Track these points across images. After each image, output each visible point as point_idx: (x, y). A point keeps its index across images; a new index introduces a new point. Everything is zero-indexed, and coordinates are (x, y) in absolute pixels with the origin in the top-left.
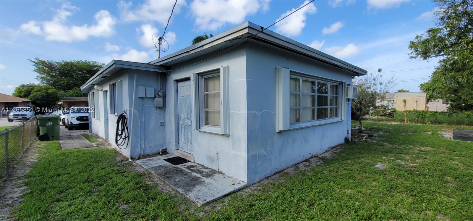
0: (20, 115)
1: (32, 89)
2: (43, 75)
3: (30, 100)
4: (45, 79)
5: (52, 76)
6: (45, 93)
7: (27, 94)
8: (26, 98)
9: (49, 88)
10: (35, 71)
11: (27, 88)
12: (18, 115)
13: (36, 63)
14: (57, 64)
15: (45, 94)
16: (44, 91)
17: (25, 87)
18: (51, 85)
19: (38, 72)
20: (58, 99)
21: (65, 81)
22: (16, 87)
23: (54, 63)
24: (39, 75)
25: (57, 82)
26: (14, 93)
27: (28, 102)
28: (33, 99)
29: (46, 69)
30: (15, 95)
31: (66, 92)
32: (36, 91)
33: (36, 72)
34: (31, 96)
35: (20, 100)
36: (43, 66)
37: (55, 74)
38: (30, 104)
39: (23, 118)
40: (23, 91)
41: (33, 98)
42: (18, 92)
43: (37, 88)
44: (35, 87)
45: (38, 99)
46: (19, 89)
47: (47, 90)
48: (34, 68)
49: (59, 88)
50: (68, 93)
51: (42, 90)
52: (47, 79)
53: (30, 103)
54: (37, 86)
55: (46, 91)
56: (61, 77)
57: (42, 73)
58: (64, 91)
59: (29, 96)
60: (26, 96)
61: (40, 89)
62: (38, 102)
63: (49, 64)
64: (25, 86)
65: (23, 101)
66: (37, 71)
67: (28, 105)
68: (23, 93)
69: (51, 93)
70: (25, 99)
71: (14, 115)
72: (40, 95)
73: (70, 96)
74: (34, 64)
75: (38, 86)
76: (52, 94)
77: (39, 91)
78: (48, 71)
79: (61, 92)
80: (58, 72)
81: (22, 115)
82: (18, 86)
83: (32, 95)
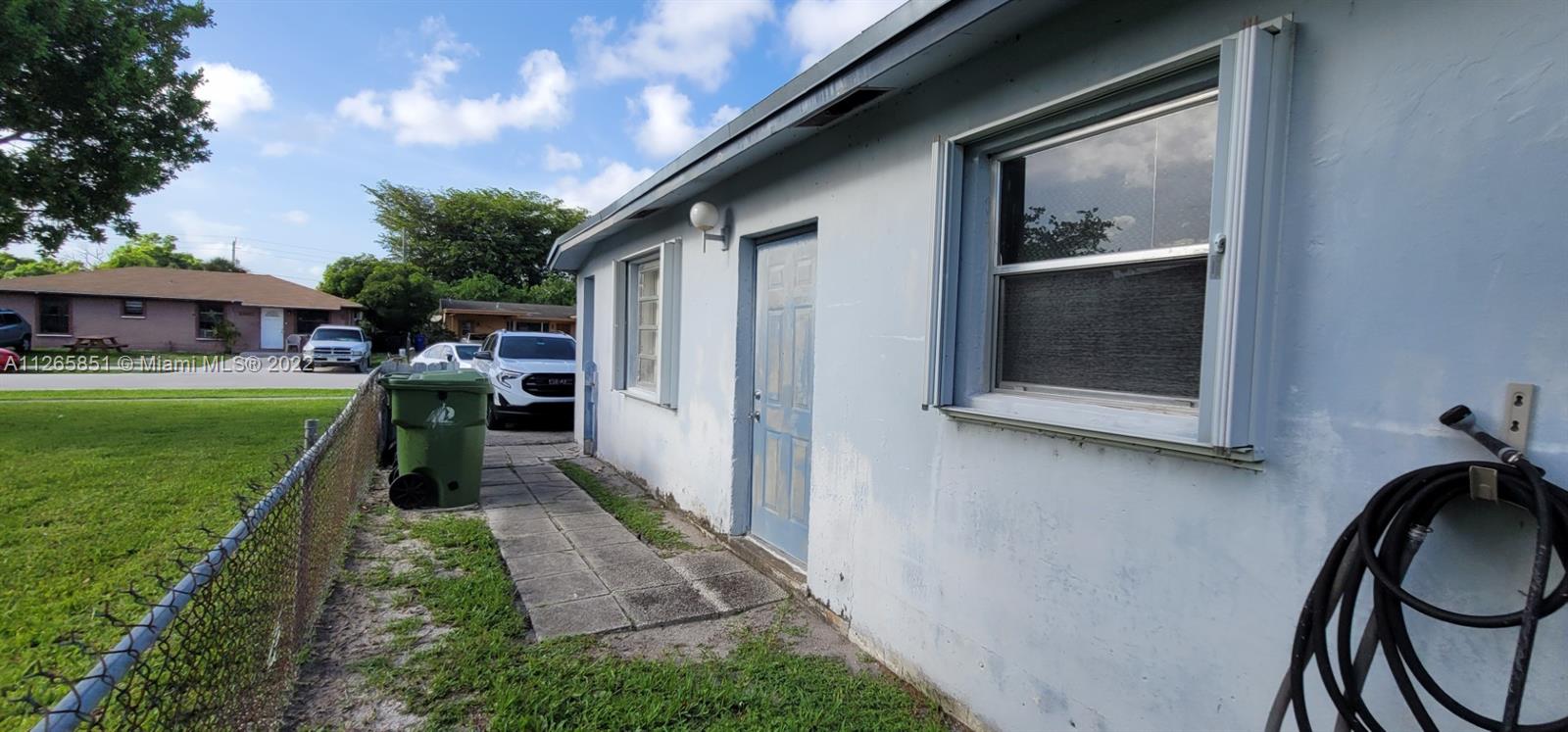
0: (333, 351)
1: (367, 274)
2: (397, 235)
3: (361, 306)
4: (400, 245)
5: (420, 237)
6: (400, 283)
7: (354, 285)
8: (352, 299)
9: (413, 271)
10: (377, 220)
11: (355, 269)
12: (327, 350)
13: (381, 197)
14: (432, 202)
15: (399, 287)
16: (398, 278)
17: (350, 266)
18: (415, 262)
19: (385, 224)
20: (432, 306)
21: (453, 250)
22: (328, 266)
23: (426, 196)
24: (386, 232)
25: (431, 255)
26: (322, 284)
27: (356, 310)
28: (368, 303)
29: (405, 215)
30: (323, 289)
31: (454, 285)
32: (377, 279)
33: (379, 225)
34: (365, 294)
35: (335, 303)
36: (398, 206)
37: (428, 231)
38: (361, 318)
39: (339, 359)
40: (343, 278)
41: (368, 298)
42: (332, 279)
43: (380, 270)
44: (374, 266)
45: (380, 304)
46: (335, 270)
47: (406, 277)
48: (375, 211)
49: (434, 273)
50: (458, 288)
51: (394, 275)
52: (406, 245)
53: (361, 314)
54: (380, 264)
55: (402, 278)
56: (443, 238)
57: (393, 228)
58: (449, 283)
59: (359, 292)
60: (350, 293)
61: (387, 272)
62: (381, 312)
63: (414, 198)
64: (350, 263)
65: (343, 308)
66: (382, 223)
67: (355, 319)
68: (343, 284)
69: (416, 284)
70: (350, 303)
71: (317, 350)
72: (386, 291)
73: (464, 297)
74: (375, 199)
75: (385, 264)
76: (419, 287)
77: (385, 278)
78: (408, 221)
79: (439, 286)
80: (433, 223)
81: (338, 351)
82: (332, 263)
83: (366, 291)
